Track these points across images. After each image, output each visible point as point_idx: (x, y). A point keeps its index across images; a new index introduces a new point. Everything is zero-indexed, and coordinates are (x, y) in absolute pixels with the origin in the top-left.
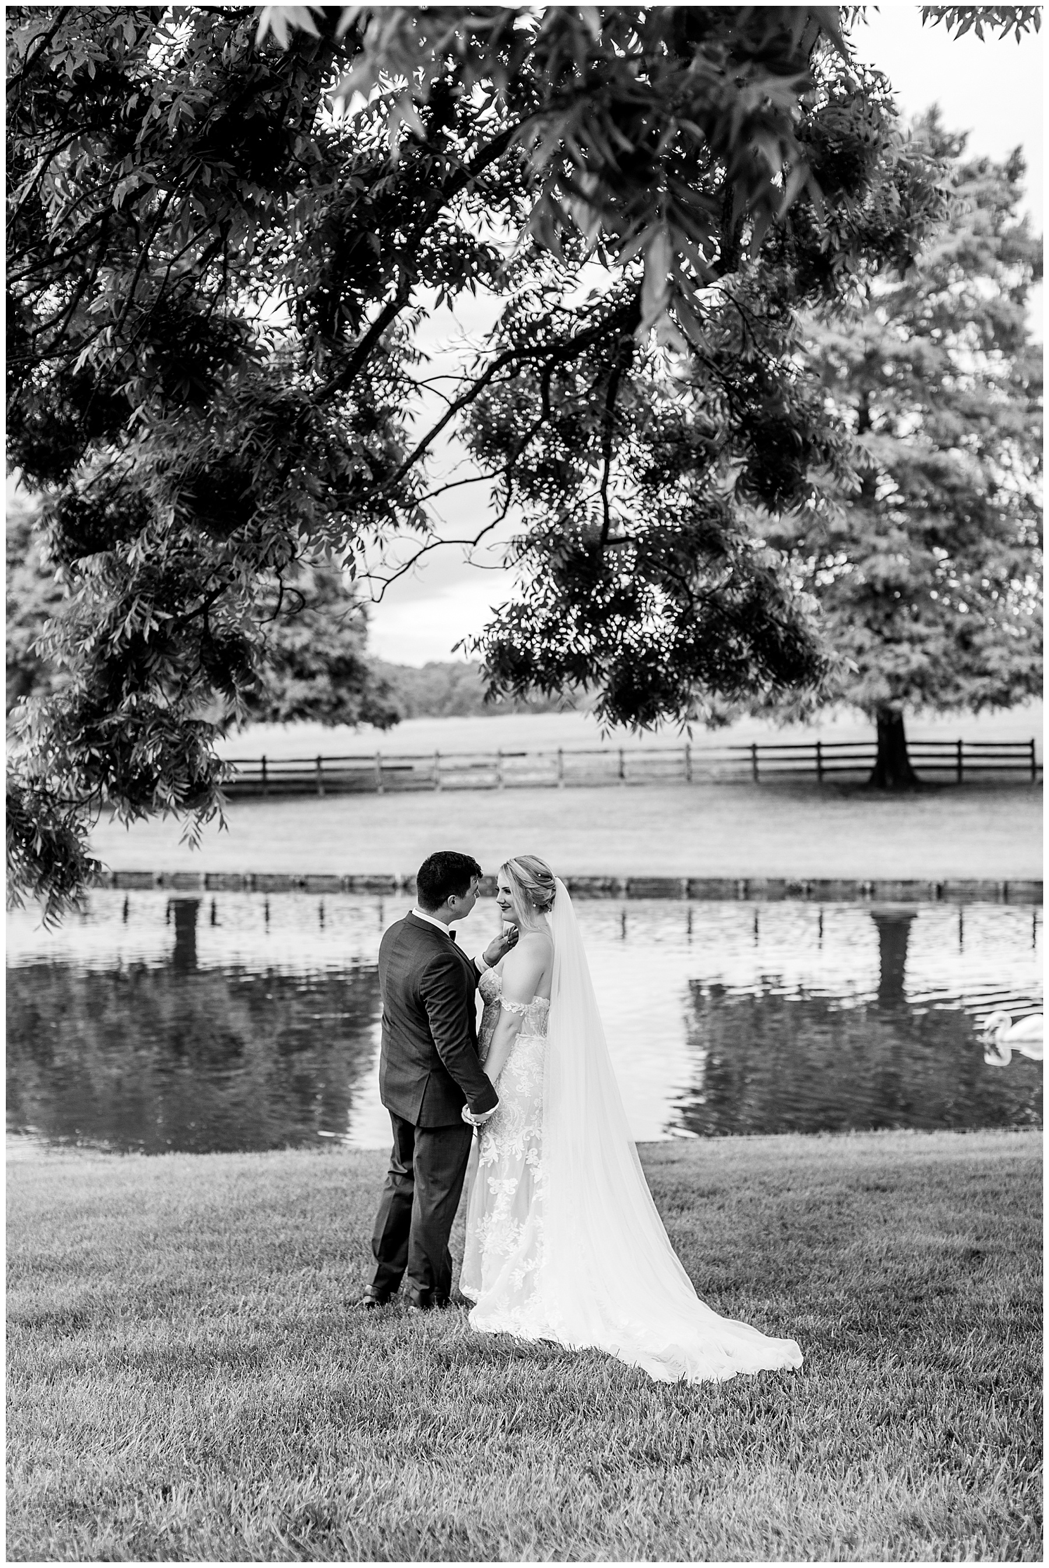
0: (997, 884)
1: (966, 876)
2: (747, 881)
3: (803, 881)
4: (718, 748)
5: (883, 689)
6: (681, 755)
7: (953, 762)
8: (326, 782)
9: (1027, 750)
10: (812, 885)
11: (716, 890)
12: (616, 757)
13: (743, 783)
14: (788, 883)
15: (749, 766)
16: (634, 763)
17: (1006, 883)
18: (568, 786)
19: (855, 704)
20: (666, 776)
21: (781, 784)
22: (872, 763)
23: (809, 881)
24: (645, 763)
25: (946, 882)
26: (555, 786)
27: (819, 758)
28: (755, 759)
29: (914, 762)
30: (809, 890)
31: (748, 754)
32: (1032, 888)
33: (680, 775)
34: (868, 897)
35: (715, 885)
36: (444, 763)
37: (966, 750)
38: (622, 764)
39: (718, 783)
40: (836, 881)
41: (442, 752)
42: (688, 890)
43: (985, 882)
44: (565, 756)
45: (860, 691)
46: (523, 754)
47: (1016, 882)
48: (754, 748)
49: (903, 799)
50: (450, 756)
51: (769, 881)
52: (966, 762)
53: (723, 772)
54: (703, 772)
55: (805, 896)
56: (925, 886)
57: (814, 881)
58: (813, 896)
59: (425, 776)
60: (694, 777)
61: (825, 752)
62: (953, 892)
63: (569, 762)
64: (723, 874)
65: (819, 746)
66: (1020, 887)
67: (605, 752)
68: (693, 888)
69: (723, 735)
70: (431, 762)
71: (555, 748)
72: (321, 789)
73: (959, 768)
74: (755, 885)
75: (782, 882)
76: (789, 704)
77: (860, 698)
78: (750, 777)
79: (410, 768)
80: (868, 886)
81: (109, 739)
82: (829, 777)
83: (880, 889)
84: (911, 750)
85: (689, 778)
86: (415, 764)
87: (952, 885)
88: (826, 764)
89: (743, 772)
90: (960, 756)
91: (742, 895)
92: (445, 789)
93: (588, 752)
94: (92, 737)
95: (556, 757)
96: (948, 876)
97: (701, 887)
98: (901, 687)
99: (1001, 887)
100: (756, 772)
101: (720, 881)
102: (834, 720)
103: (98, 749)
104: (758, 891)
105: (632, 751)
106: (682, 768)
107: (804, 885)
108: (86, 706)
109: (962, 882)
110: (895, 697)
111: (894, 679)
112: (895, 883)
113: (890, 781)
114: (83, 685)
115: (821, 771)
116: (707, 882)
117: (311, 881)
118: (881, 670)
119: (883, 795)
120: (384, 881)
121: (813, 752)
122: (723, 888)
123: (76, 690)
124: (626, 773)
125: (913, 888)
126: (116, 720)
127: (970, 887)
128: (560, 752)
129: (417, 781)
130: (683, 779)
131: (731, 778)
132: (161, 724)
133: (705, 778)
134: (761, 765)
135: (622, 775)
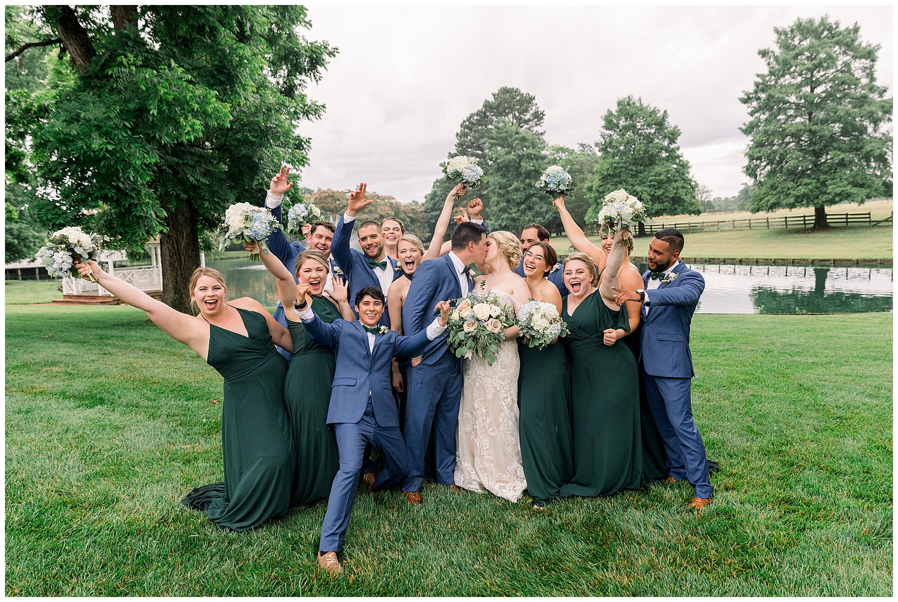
4: (776, 218)
6: (766, 221)
7: (845, 220)
9: (868, 216)
15: (784, 223)
16: (753, 223)
18: (735, 230)
20: (762, 226)
22: (814, 222)
24: (756, 223)
26: (729, 230)
27: (805, 220)
29: (828, 221)
31: (784, 220)
37: (849, 216)
38: (750, 223)
41: (704, 221)
46: (724, 222)
52: (849, 220)
53: (777, 225)
54: (772, 225)
60: (770, 227)
63: (736, 224)
65: (804, 216)
67: (746, 220)
70: (702, 224)
71: (732, 220)
73: (847, 222)
84: (827, 217)
86: (697, 225)
88: (807, 222)
89: (782, 225)
90: (847, 218)
92: (705, 232)
95: (732, 223)
100: (786, 225)
105: (752, 220)
106: (766, 224)
113: (820, 227)
115: (805, 224)
119: (818, 232)
121: (802, 219)
128: (735, 221)
130: (767, 228)
134: (789, 223)
135: (749, 227)
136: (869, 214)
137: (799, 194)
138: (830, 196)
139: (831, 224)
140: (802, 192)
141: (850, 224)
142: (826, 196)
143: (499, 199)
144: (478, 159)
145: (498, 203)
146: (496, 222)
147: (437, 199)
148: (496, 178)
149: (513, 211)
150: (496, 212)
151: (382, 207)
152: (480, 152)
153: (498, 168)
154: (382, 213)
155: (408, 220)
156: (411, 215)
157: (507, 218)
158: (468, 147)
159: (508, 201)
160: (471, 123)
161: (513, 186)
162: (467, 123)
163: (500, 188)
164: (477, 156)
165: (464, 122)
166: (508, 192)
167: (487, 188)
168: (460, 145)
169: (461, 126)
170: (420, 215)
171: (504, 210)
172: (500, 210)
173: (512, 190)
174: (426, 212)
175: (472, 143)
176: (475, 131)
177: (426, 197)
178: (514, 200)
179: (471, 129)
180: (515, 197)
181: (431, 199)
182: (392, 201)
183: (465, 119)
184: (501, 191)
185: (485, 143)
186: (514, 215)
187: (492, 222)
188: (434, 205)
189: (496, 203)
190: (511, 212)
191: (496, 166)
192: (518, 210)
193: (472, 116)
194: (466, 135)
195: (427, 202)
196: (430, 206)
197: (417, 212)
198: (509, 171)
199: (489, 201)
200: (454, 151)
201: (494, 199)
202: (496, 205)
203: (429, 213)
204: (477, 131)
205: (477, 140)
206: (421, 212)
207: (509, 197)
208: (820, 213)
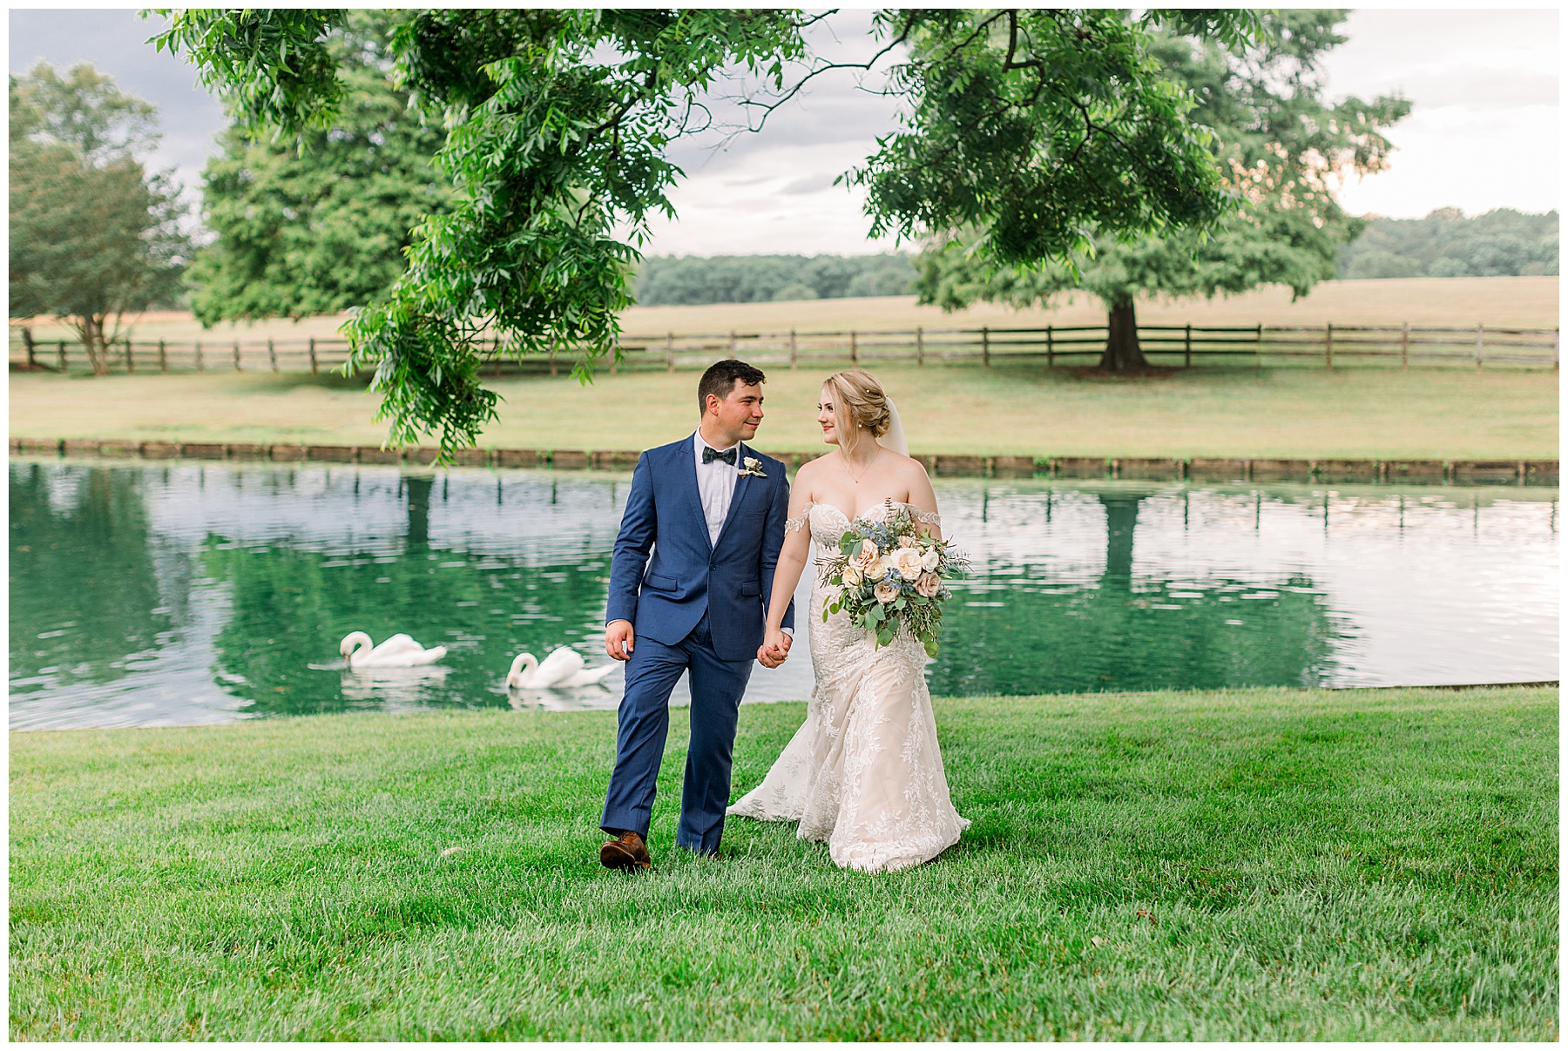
0: (1242, 462)
1: (1212, 455)
2: (995, 459)
3: (1051, 458)
4: (949, 332)
5: (1120, 273)
6: (913, 339)
7: (1182, 346)
8: (558, 363)
9: (1254, 335)
10: (1060, 463)
11: (964, 468)
12: (848, 339)
13: (974, 366)
14: (1036, 461)
15: (980, 349)
16: (865, 345)
17: (1252, 462)
18: (800, 368)
19: (1092, 287)
20: (899, 358)
21: (1011, 367)
22: (1102, 347)
23: (1056, 459)
24: (877, 345)
25: (1192, 461)
26: (787, 368)
27: (1050, 342)
28: (986, 343)
29: (1144, 346)
30: (1057, 468)
31: (980, 337)
32: (1278, 467)
33: (912, 357)
34: (1115, 475)
35: (963, 462)
36: (677, 344)
37: (1194, 335)
38: (854, 346)
39: (949, 366)
40: (1083, 459)
41: (676, 332)
42: (936, 467)
43: (1232, 461)
44: (798, 339)
45: (1096, 275)
46: (756, 336)
47: (1262, 461)
48: (985, 331)
49: (1135, 382)
50: (682, 337)
51: (1017, 458)
52: (1194, 347)
53: (954, 355)
54: (935, 355)
55: (1052, 474)
56: (1172, 465)
57: (1062, 459)
58: (1060, 474)
59: (658, 357)
60: (926, 360)
61: (1056, 336)
62: (1199, 471)
63: (802, 345)
64: (970, 452)
65: (1049, 330)
66: (1266, 466)
67: (838, 334)
68: (941, 465)
69: (959, 318)
70: (665, 344)
71: (788, 330)
72: (554, 369)
73: (1188, 352)
74: (1001, 463)
75: (1030, 459)
76: (1027, 286)
77: (1097, 281)
78: (981, 361)
79: (643, 349)
80: (1115, 464)
81: (515, 260)
82: (1058, 360)
83: (1127, 468)
84: (1141, 334)
85: (920, 362)
86: (648, 345)
87: (1198, 464)
88: (1056, 348)
89: (975, 355)
90: (1188, 341)
91: (989, 472)
92: (678, 370)
93: (821, 334)
94: (499, 258)
95: (788, 340)
96: (1194, 455)
97: (949, 465)
98: (1137, 270)
99: (1247, 465)
100: (987, 355)
101: (968, 459)
102: (1071, 303)
103: (506, 270)
104: (1006, 468)
105: (865, 334)
106: (914, 350)
107: (1052, 463)
108: (490, 223)
109: (1208, 460)
110: (1131, 281)
111: (1130, 262)
112: (1142, 461)
113: (1120, 365)
114: (489, 201)
115: (1051, 354)
116: (955, 459)
117: (558, 457)
118: (1118, 254)
119: (1114, 378)
120: (631, 457)
121: (1043, 336)
122: (971, 466)
123: (480, 207)
124: (858, 356)
125: (1160, 466)
126: (525, 238)
127: (1216, 465)
128: (793, 334)
129: (650, 362)
130: (915, 362)
131: (961, 361)
132: (574, 244)
133: (934, 361)
134: (992, 349)
135: (854, 358)
137: (1139, 254)
138: (1233, 269)
139: (1150, 359)
140: (1151, 249)
141: (1194, 360)
142: (1220, 265)
208: (1122, 314)
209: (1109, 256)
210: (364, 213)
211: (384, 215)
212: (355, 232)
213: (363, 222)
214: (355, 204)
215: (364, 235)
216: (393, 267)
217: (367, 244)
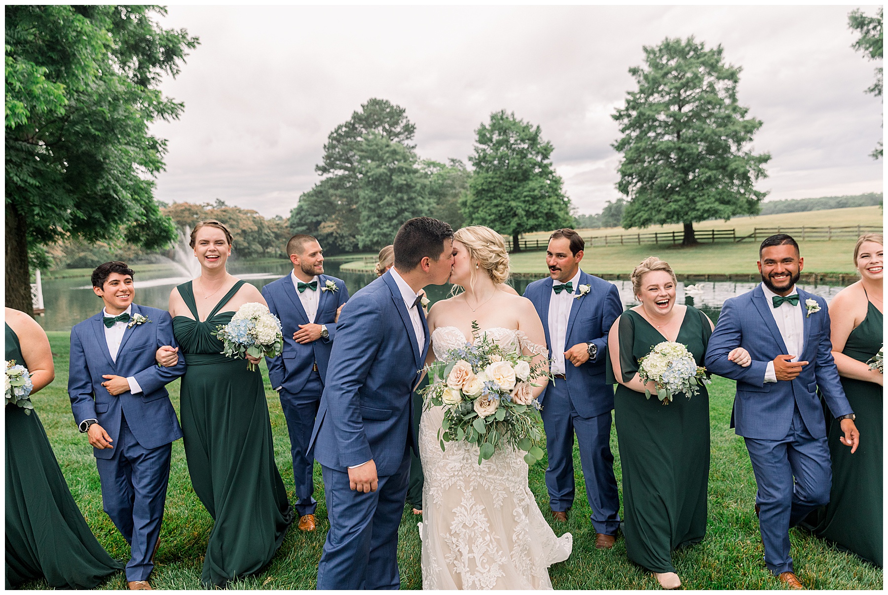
7: (711, 236)
9: (732, 232)
22: (683, 237)
29: (697, 237)
31: (654, 236)
37: (715, 233)
52: (715, 236)
73: (713, 238)
84: (695, 233)
90: (713, 234)
113: (689, 243)
136: (734, 230)
137: (669, 210)
138: (699, 213)
139: (696, 241)
140: (672, 209)
141: (716, 240)
142: (695, 212)
143: (371, 214)
144: (347, 173)
145: (369, 218)
146: (367, 237)
147: (303, 214)
148: (366, 192)
149: (385, 226)
150: (367, 227)
151: (245, 222)
152: (349, 165)
153: (369, 181)
154: (244, 228)
155: (272, 235)
156: (276, 230)
157: (379, 234)
158: (336, 159)
159: (379, 216)
160: (340, 135)
161: (385, 201)
162: (335, 135)
163: (371, 202)
164: (346, 169)
165: (332, 133)
166: (379, 206)
167: (356, 203)
168: (328, 157)
169: (329, 138)
170: (286, 231)
171: (375, 225)
172: (371, 225)
173: (383, 205)
174: (291, 227)
175: (341, 156)
176: (343, 143)
177: (291, 212)
178: (386, 215)
179: (338, 141)
180: (386, 212)
181: (298, 214)
182: (255, 215)
183: (333, 130)
184: (372, 206)
185: (354, 156)
186: (385, 230)
187: (363, 237)
188: (301, 220)
189: (366, 218)
190: (382, 227)
191: (367, 180)
192: (390, 225)
193: (340, 127)
194: (334, 147)
195: (292, 216)
196: (296, 221)
197: (281, 228)
198: (380, 185)
199: (359, 216)
200: (322, 163)
201: (365, 213)
202: (367, 220)
203: (294, 228)
204: (346, 144)
205: (346, 152)
206: (287, 227)
207: (380, 211)
208: (689, 229)
209: (662, 212)
210: (490, 209)
211: (494, 210)
212: (487, 215)
213: (490, 212)
214: (488, 208)
215: (490, 215)
216: (497, 223)
217: (489, 218)
